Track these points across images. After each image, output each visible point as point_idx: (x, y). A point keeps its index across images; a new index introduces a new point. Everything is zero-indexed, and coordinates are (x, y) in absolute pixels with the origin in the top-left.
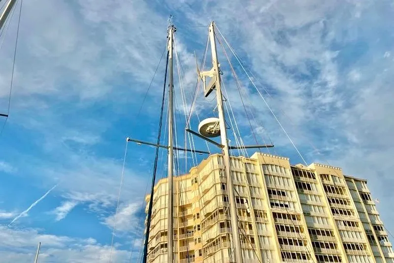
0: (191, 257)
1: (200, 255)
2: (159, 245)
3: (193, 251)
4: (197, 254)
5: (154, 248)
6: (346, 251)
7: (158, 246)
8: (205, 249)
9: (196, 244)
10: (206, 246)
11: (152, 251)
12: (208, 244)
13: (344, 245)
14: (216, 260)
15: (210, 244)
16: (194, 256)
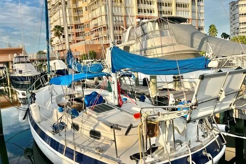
0: (80, 11)
1: (86, 10)
2: (58, 3)
3: (81, 8)
4: (84, 9)
5: (54, 5)
6: (176, 8)
7: (56, 4)
8: (90, 7)
9: (83, 2)
10: (90, 4)
11: (53, 7)
12: (92, 3)
13: (177, 4)
14: (96, 14)
15: (93, 3)
16: (82, 11)
